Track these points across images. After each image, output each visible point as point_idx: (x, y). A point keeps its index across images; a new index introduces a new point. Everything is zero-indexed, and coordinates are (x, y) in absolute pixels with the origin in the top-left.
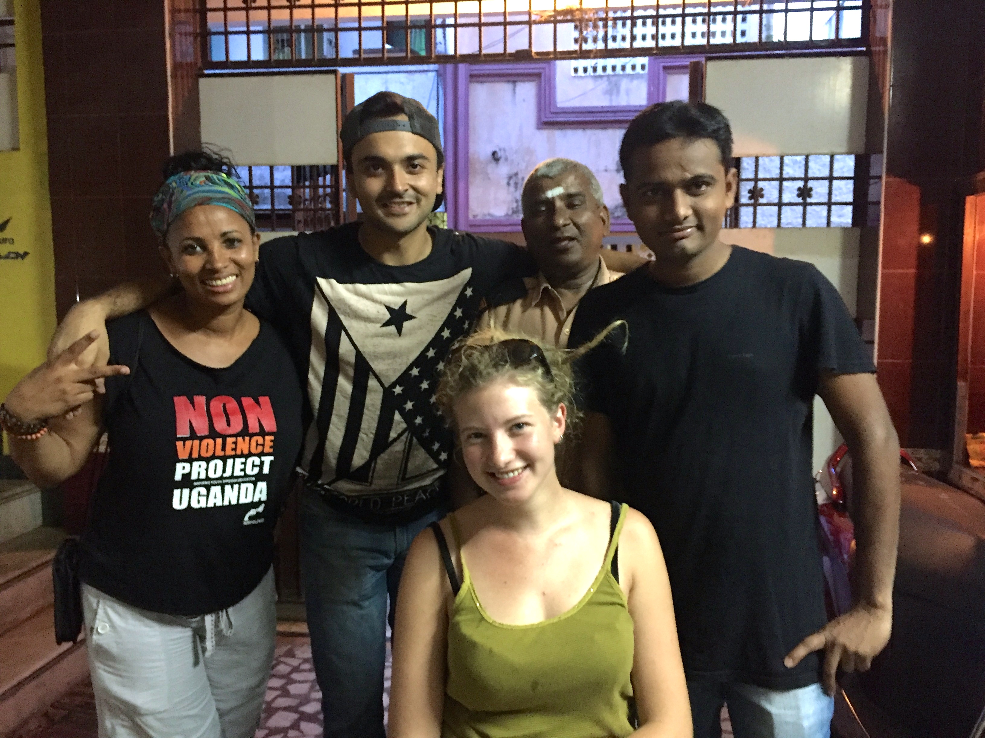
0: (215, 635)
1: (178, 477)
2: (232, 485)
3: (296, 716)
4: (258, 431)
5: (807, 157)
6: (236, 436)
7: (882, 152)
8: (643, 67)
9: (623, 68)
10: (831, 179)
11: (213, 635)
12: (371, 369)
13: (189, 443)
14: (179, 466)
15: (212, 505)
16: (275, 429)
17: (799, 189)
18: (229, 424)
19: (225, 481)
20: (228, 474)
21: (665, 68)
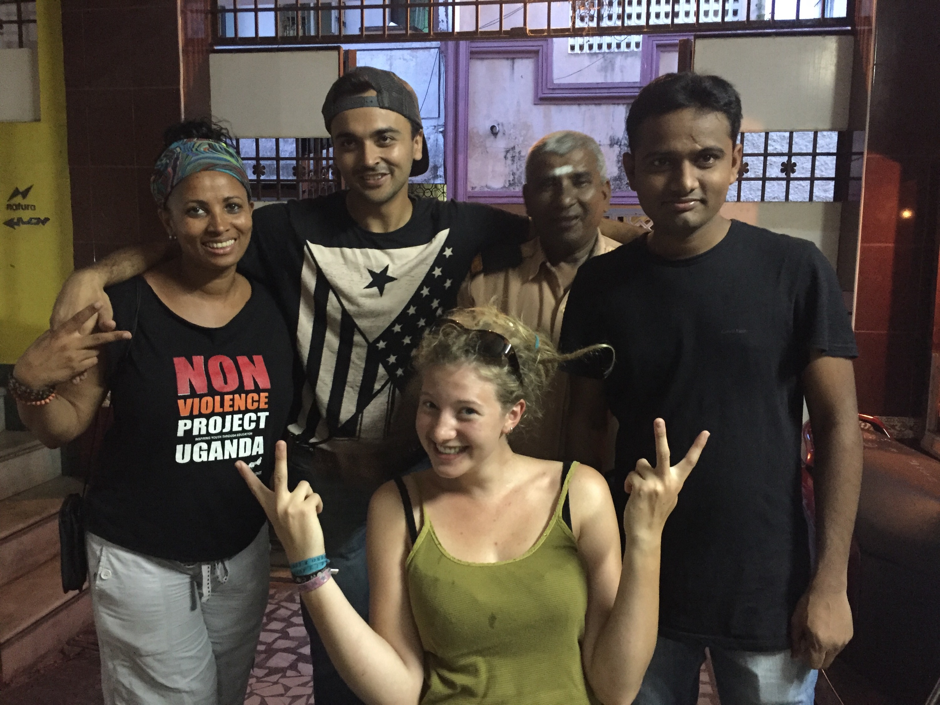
0: (211, 582)
1: (180, 433)
2: (231, 440)
3: (294, 657)
4: (253, 388)
5: (791, 133)
6: (233, 393)
7: (864, 129)
8: (637, 45)
9: (618, 46)
10: (814, 155)
11: (209, 582)
12: (355, 326)
13: (189, 401)
14: (181, 423)
15: (213, 459)
16: (268, 386)
17: (783, 164)
18: (226, 382)
19: (224, 436)
20: (227, 429)
21: (658, 46)
